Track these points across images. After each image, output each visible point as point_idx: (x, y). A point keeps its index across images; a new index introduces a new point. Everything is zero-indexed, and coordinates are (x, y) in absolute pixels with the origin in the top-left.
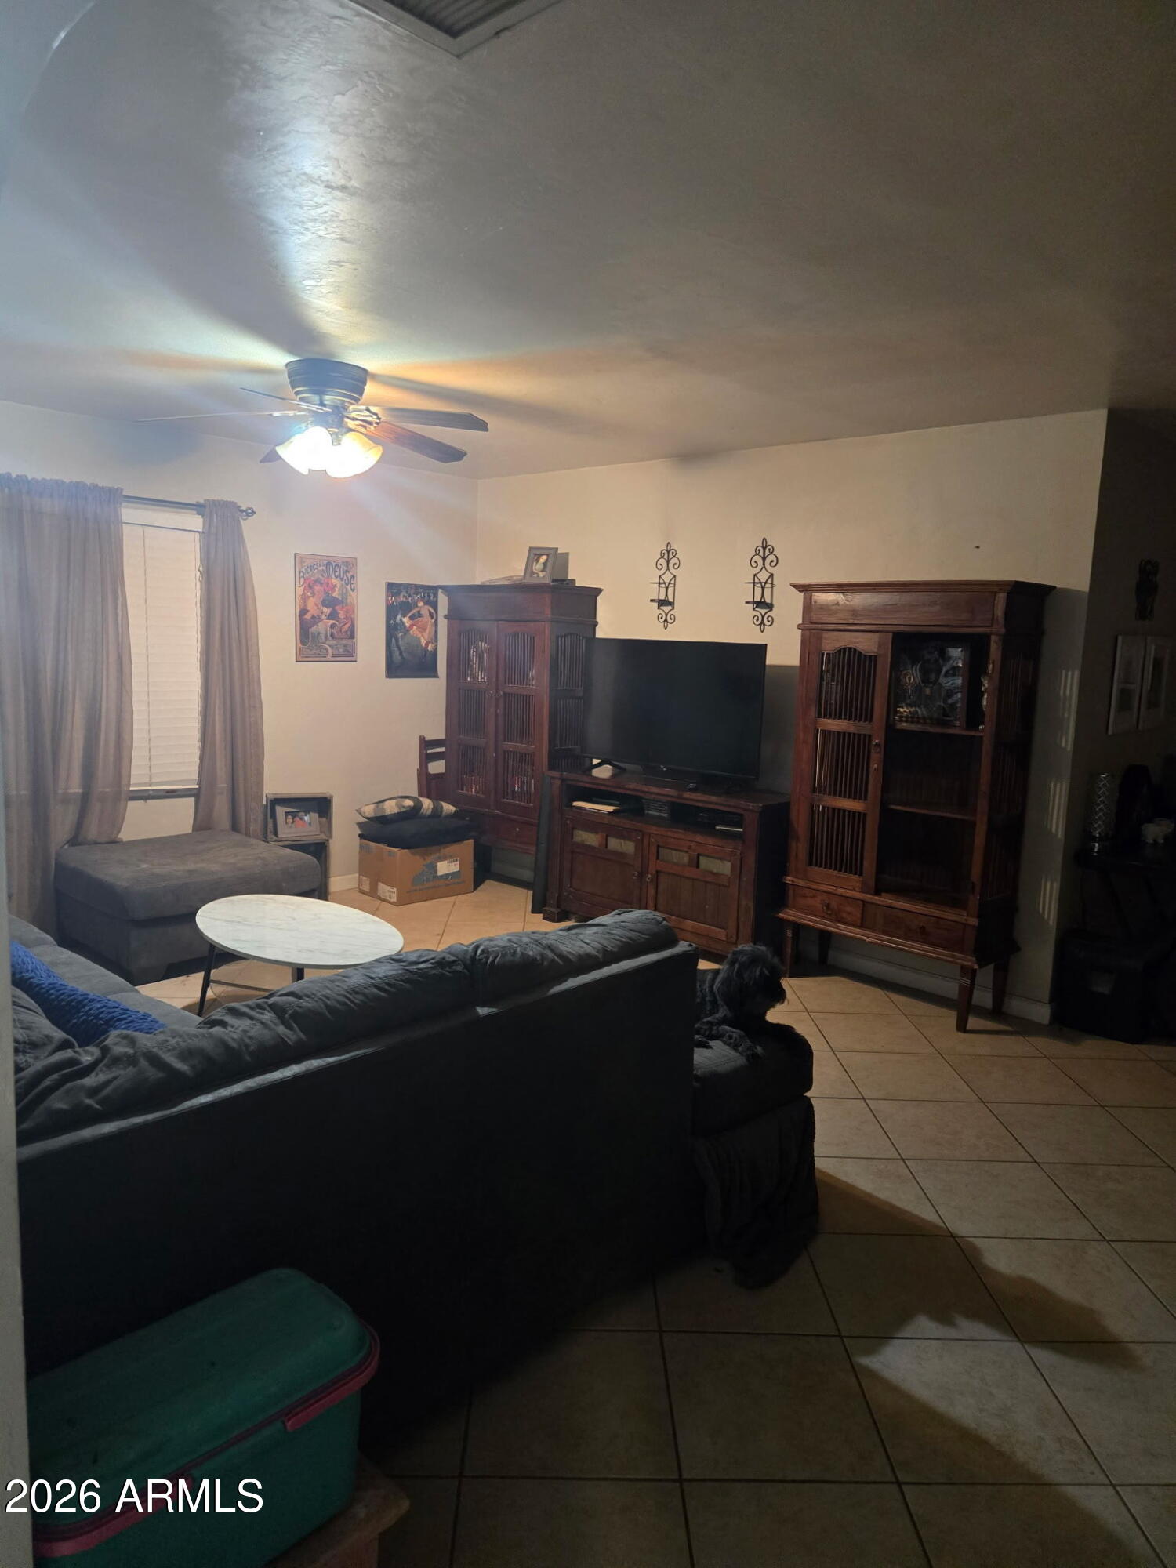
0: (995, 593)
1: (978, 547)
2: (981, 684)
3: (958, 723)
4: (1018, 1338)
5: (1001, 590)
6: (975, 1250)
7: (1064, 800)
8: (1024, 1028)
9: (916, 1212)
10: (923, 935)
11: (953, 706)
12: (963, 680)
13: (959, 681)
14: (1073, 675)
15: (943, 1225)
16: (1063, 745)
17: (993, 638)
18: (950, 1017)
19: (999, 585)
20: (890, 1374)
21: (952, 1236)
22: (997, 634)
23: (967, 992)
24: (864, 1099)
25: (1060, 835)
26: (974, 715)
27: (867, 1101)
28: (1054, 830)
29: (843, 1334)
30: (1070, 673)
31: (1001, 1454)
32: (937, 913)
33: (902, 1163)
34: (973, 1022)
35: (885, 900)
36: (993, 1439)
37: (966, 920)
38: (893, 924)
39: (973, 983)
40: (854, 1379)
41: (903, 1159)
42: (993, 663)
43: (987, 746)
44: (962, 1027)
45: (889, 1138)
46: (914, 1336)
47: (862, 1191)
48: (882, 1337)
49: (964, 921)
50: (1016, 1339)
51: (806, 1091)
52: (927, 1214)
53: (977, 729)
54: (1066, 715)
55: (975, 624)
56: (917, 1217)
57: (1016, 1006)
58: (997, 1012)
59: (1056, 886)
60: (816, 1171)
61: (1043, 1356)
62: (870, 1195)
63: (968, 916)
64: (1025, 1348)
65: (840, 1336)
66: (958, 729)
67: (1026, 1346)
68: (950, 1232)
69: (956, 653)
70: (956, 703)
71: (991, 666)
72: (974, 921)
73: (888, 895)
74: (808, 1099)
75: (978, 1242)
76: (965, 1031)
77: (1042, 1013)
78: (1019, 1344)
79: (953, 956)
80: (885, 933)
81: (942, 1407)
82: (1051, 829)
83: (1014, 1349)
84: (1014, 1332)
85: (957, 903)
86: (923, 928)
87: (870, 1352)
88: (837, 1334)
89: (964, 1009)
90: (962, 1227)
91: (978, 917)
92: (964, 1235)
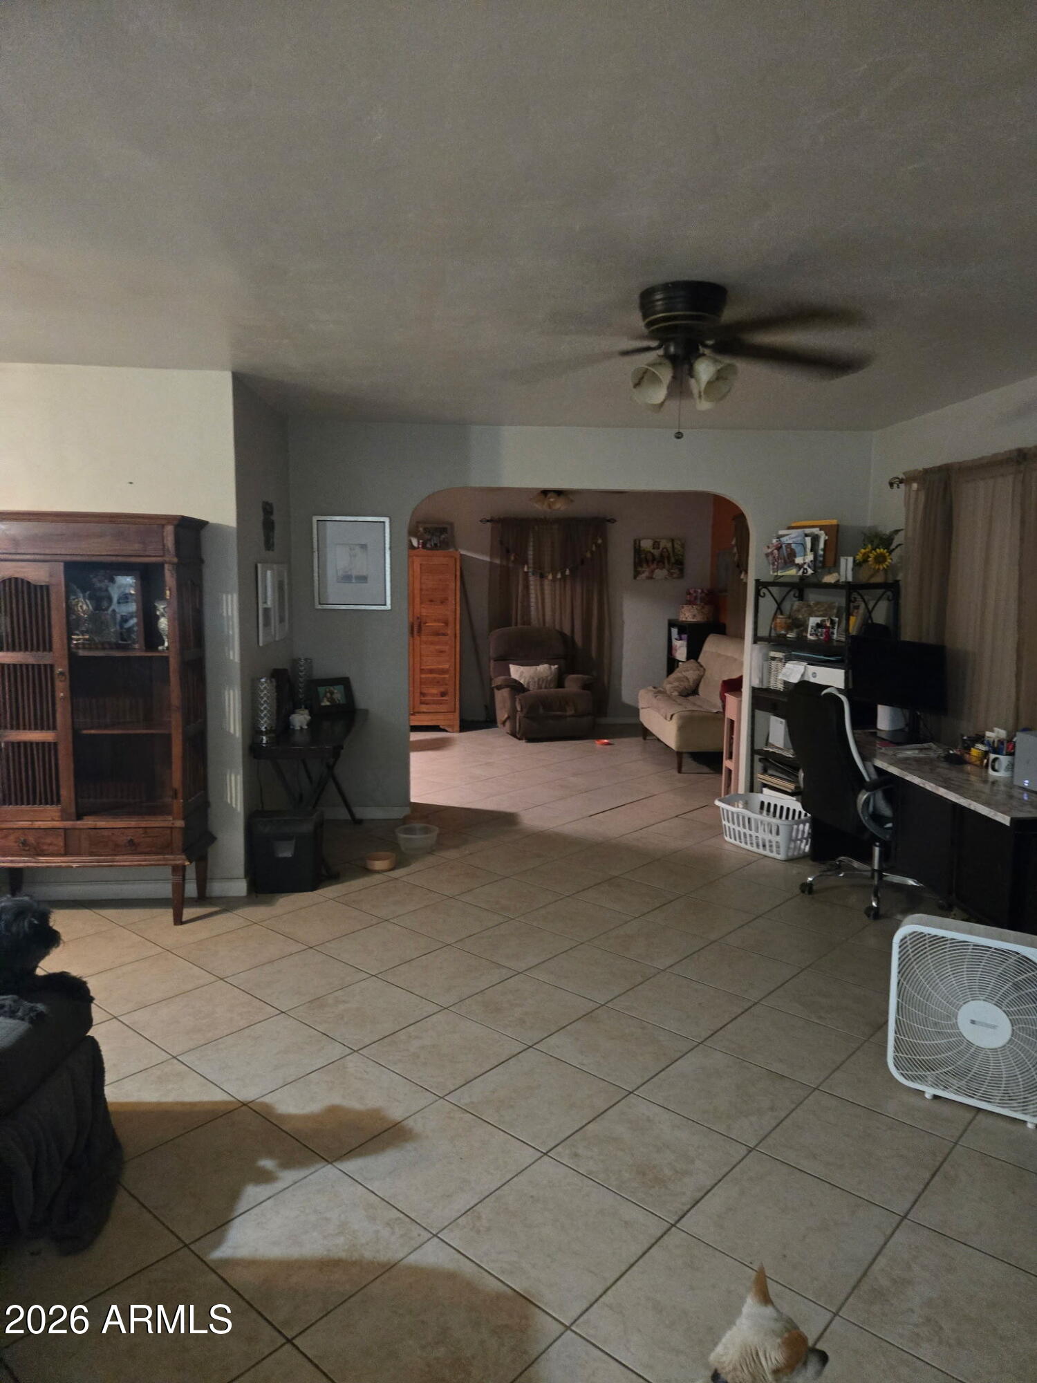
0: (163, 526)
1: (131, 483)
2: (155, 608)
3: (137, 646)
4: (326, 1160)
5: (169, 523)
6: (267, 1106)
7: (238, 706)
8: (228, 904)
9: (205, 1098)
10: (133, 847)
11: (130, 630)
12: (137, 605)
13: (132, 607)
14: (232, 598)
15: (232, 1099)
16: (231, 658)
17: (166, 566)
18: (167, 915)
19: (168, 519)
20: (244, 1252)
21: (244, 1104)
22: (170, 563)
23: (179, 888)
24: (115, 1017)
25: (238, 734)
26: (152, 636)
27: (119, 1018)
28: (232, 731)
29: (187, 1242)
30: (230, 597)
31: (354, 1263)
32: (143, 824)
33: (176, 1061)
34: (188, 913)
35: (88, 822)
36: (343, 1255)
37: (173, 824)
38: (100, 845)
39: (184, 879)
40: (214, 1276)
41: (174, 1057)
42: (170, 590)
43: (174, 664)
44: (178, 920)
45: (155, 1044)
46: (250, 1207)
47: (150, 1103)
48: (221, 1225)
49: (170, 825)
50: (326, 1163)
51: (87, 1030)
52: (217, 1096)
53: (157, 650)
54: (231, 632)
55: (147, 553)
56: (208, 1103)
57: (217, 888)
58: (203, 898)
59: (240, 778)
60: (109, 1105)
61: (351, 1166)
62: (159, 1104)
63: (174, 819)
64: (334, 1166)
65: (186, 1245)
66: (138, 650)
67: (334, 1164)
68: (241, 1102)
69: (127, 582)
70: (133, 626)
71: (168, 592)
72: (180, 823)
73: (89, 817)
74: (92, 1038)
75: (267, 1099)
76: (182, 923)
77: (240, 887)
78: (330, 1166)
79: (165, 859)
80: (91, 854)
81: (294, 1253)
82: (229, 730)
83: (327, 1173)
84: (323, 1158)
85: (163, 810)
86: (131, 841)
87: (218, 1243)
88: (181, 1245)
89: (177, 905)
90: (248, 1093)
91: (183, 819)
92: (253, 1099)
